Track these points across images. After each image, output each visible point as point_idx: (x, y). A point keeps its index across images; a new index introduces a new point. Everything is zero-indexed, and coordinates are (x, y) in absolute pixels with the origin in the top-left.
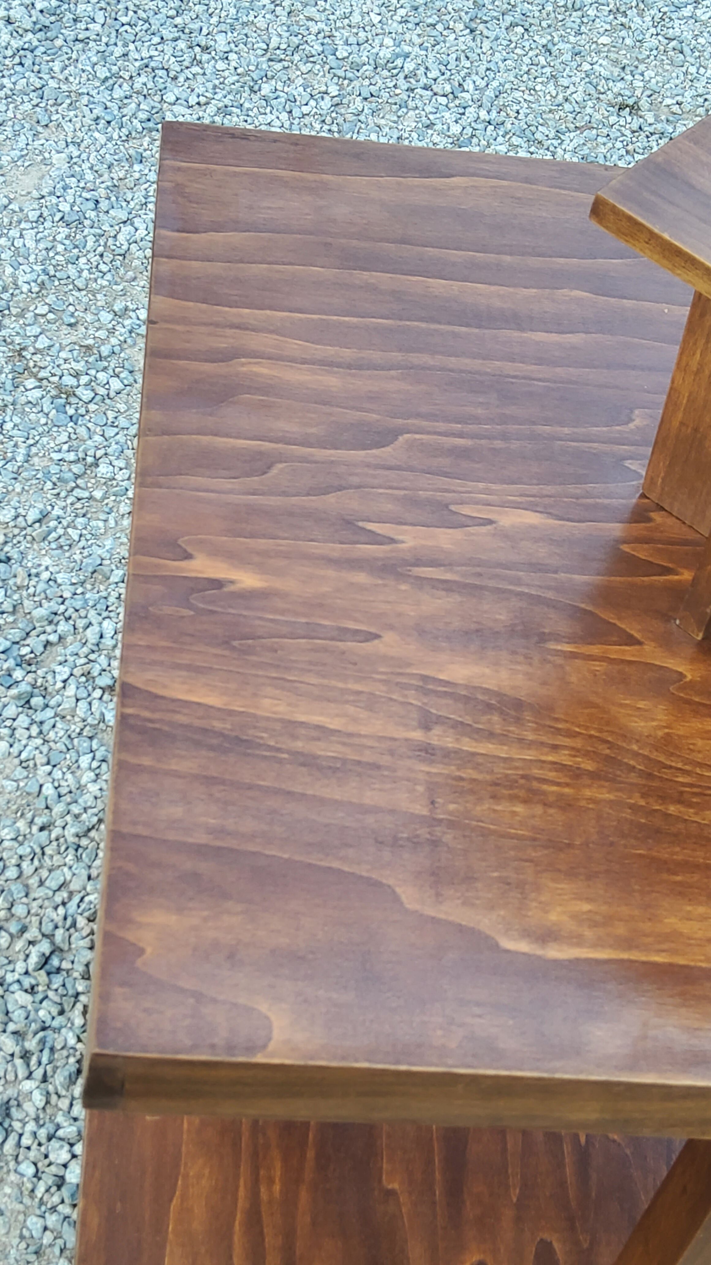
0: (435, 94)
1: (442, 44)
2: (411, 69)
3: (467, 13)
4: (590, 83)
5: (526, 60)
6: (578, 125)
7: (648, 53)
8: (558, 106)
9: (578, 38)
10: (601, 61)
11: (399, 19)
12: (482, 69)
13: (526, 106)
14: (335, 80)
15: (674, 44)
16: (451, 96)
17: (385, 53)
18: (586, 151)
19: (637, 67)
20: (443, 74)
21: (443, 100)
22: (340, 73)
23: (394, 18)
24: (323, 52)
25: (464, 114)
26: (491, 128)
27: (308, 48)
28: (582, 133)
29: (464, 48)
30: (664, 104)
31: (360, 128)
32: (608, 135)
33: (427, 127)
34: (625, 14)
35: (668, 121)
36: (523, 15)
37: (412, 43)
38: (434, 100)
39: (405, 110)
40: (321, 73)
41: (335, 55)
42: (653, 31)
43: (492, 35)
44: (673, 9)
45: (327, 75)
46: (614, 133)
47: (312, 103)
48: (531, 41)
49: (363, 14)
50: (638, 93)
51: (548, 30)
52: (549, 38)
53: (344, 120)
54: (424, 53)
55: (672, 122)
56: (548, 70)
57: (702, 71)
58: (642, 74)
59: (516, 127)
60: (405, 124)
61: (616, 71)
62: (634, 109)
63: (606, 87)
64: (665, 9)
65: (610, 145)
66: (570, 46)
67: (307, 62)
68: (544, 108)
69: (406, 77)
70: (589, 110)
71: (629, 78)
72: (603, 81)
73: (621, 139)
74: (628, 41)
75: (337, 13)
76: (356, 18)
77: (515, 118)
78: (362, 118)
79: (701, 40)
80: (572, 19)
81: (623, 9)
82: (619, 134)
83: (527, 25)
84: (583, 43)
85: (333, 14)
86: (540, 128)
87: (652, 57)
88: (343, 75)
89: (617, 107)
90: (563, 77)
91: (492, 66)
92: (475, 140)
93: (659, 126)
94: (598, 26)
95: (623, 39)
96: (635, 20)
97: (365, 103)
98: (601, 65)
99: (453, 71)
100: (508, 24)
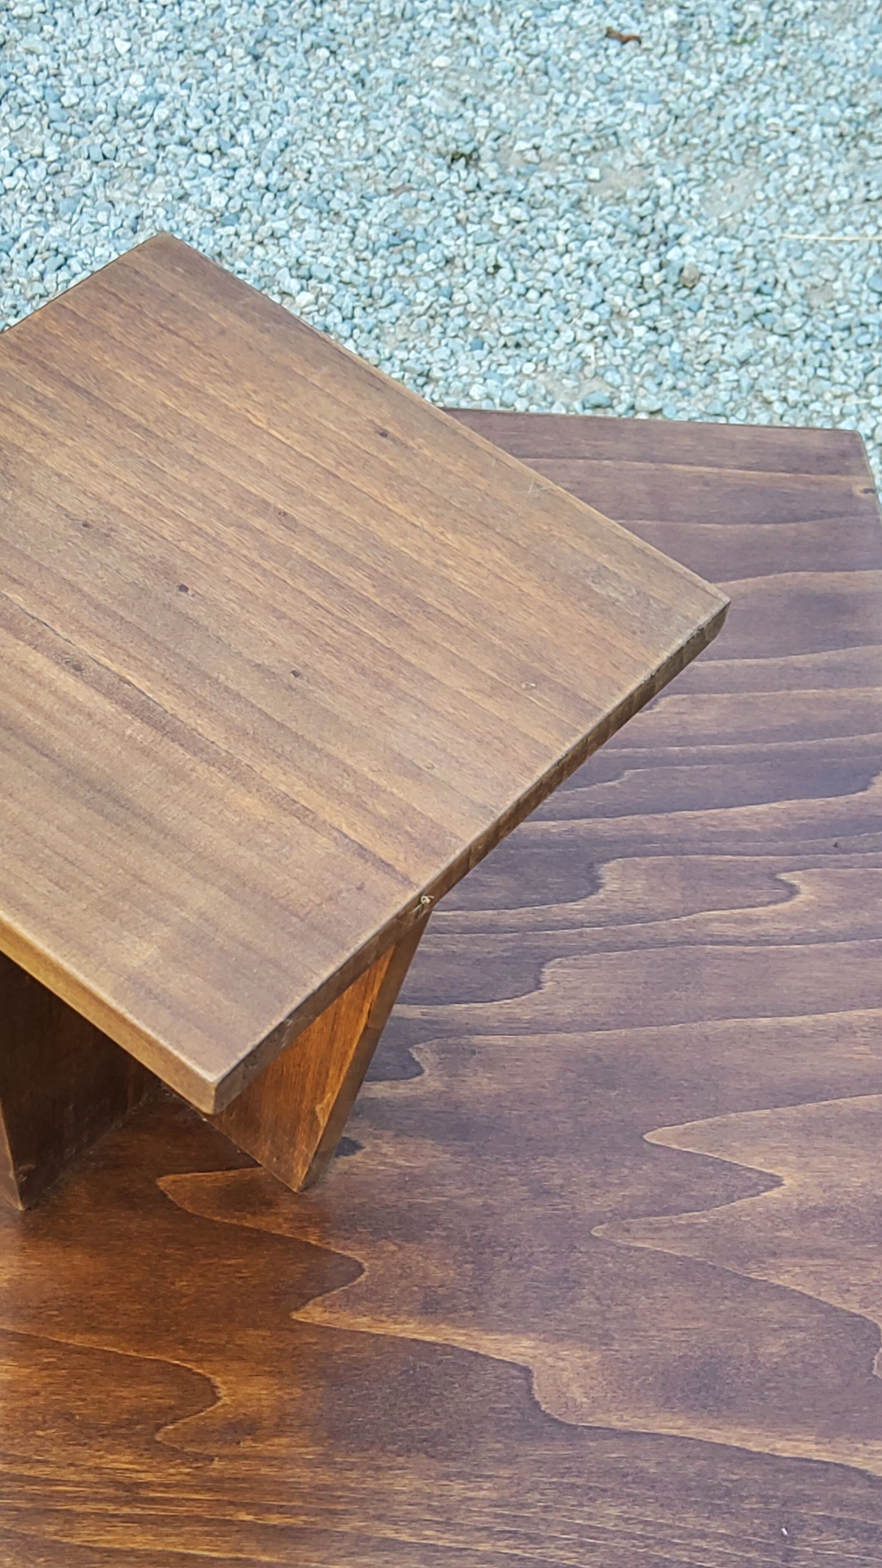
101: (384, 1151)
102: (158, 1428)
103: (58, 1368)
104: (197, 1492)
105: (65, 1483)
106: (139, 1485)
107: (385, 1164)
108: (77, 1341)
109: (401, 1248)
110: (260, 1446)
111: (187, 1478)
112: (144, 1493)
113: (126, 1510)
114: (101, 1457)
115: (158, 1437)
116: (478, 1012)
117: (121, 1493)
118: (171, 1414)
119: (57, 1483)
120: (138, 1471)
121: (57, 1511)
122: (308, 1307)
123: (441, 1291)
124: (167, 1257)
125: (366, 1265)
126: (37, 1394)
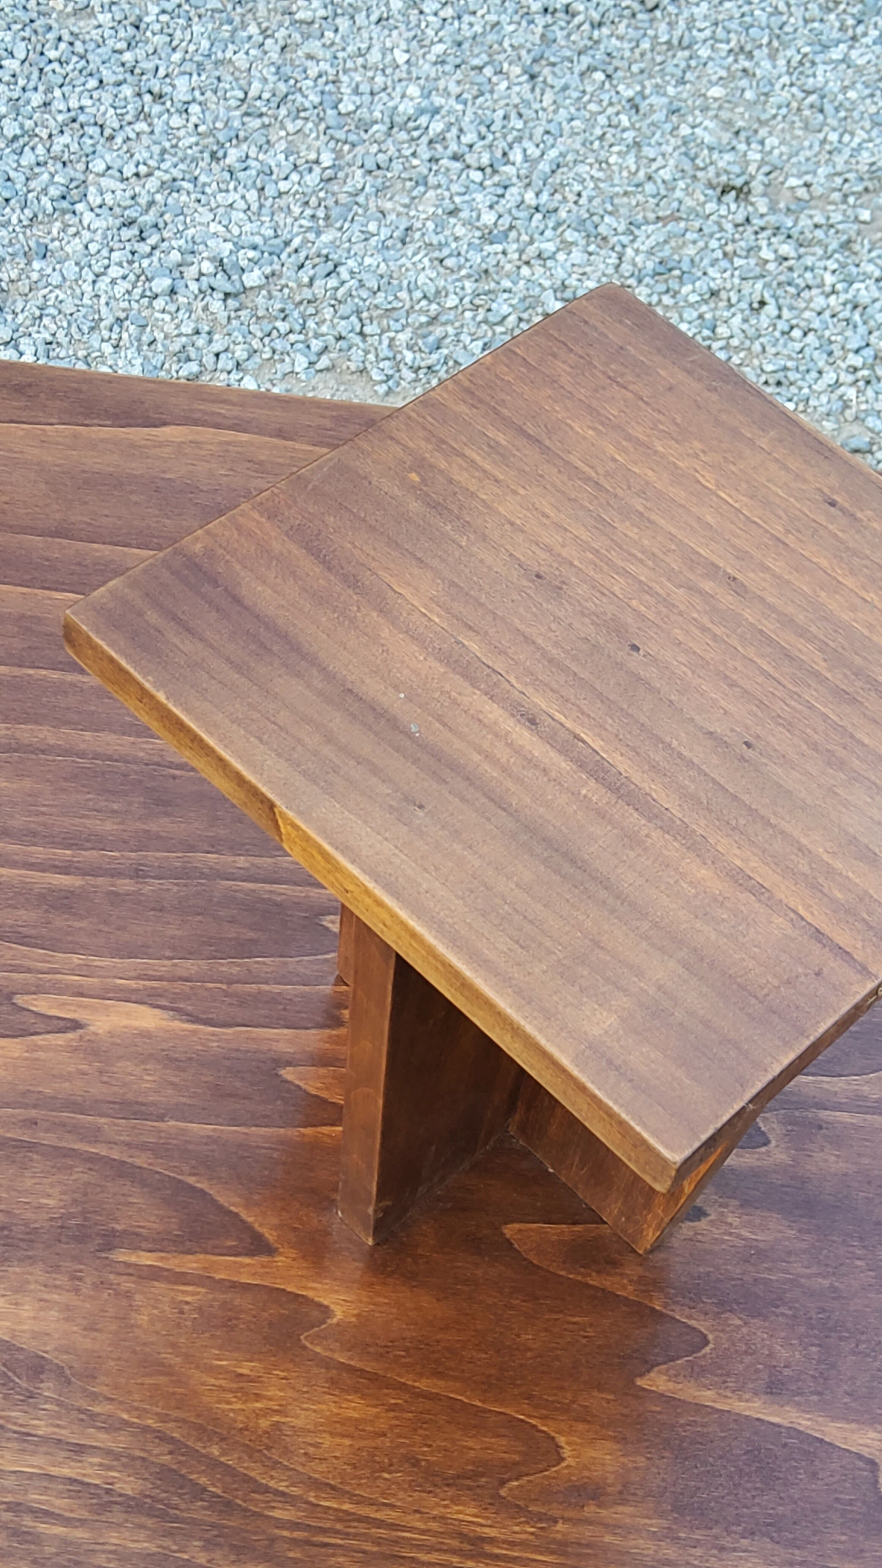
0: (468, 167)
1: (488, 96)
2: (439, 130)
3: (529, 51)
4: (686, 154)
5: (602, 120)
6: (661, 214)
7: (774, 111)
8: (637, 186)
9: (680, 89)
10: (707, 123)
11: (434, 59)
12: (539, 131)
13: (592, 185)
14: (332, 144)
15: (813, 98)
16: (489, 171)
17: (407, 108)
18: (666, 252)
19: (756, 132)
20: (484, 138)
21: (477, 176)
22: (340, 134)
23: (428, 57)
24: (321, 104)
25: (503, 196)
26: (538, 216)
27: (299, 98)
28: (664, 226)
29: (517, 100)
30: (787, 185)
31: (356, 214)
32: (701, 230)
33: (451, 213)
34: (750, 55)
35: (788, 210)
36: (609, 55)
37: (446, 93)
38: (464, 176)
39: (422, 189)
40: (314, 135)
41: (336, 107)
42: (786, 79)
43: (559, 83)
44: (818, 48)
45: (322, 137)
46: (710, 226)
47: (295, 177)
48: (613, 93)
49: (384, 51)
50: (752, 169)
51: (640, 77)
52: (638, 88)
53: (336, 202)
54: (460, 107)
55: (794, 212)
56: (629, 135)
57: (846, 138)
58: (762, 143)
59: (573, 216)
60: (420, 208)
61: (726, 136)
62: (742, 192)
63: (708, 161)
64: (807, 49)
65: (701, 244)
66: (665, 100)
67: (297, 117)
68: (617, 189)
69: (431, 142)
70: (678, 194)
71: (742, 147)
72: (706, 152)
73: (718, 235)
74: (749, 95)
75: (349, 49)
76: (374, 56)
77: (576, 203)
78: (361, 199)
79: (852, 94)
80: (675, 61)
81: (748, 48)
82: (716, 228)
83: (610, 70)
84: (685, 95)
85: (344, 49)
86: (607, 219)
87: (779, 118)
88: (343, 137)
89: (719, 190)
90: (649, 145)
91: (552, 128)
92: (513, 234)
93: (772, 219)
94: (711, 72)
95: (743, 90)
96: (762, 63)
97: (368, 178)
98: (706, 128)
99: (498, 135)
100: (584, 67)
101: (729, 1220)
102: (503, 1483)
103: (404, 1410)
104: (541, 1553)
105: (411, 1529)
106: (483, 1539)
107: (730, 1234)
108: (423, 1384)
109: (746, 1323)
110: (604, 1512)
111: (532, 1537)
112: (488, 1548)
113: (471, 1564)
114: (446, 1506)
115: (503, 1492)
116: (825, 1086)
117: (466, 1547)
118: (515, 1470)
119: (404, 1528)
120: (482, 1525)
121: (403, 1557)
122: (652, 1375)
123: (787, 1372)
124: (512, 1308)
125: (710, 1337)
126: (384, 1435)
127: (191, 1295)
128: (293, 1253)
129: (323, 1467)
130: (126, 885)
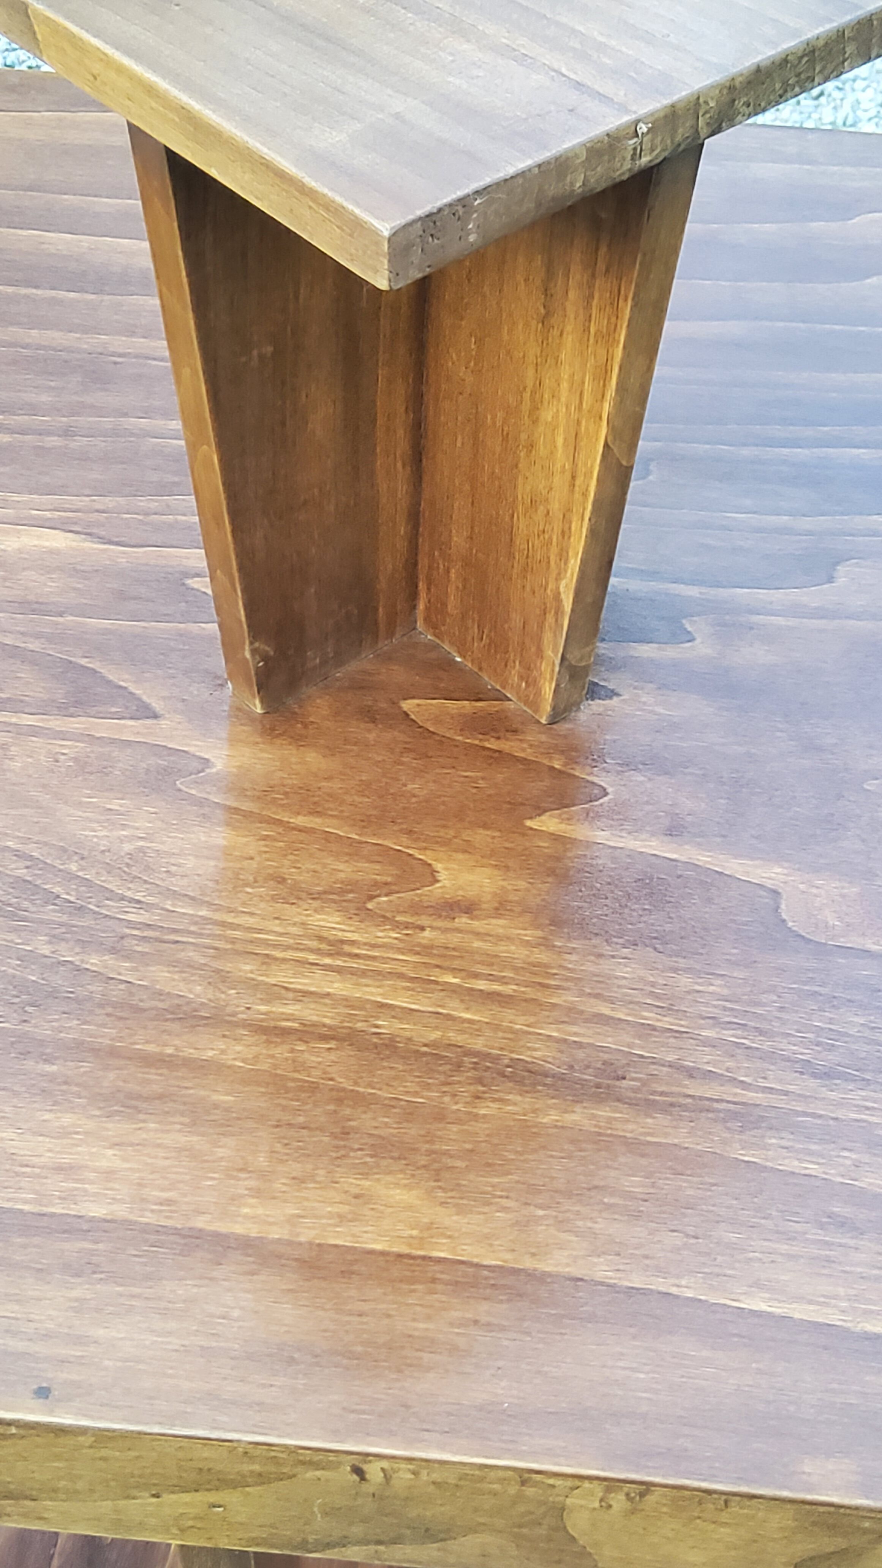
101: (644, 699)
102: (371, 898)
103: (275, 840)
104: (403, 954)
105: (268, 932)
106: (342, 942)
107: (643, 710)
108: (299, 821)
109: (650, 779)
110: (476, 924)
111: (396, 941)
112: (347, 948)
113: (327, 961)
114: (307, 915)
115: (370, 906)
116: (761, 596)
117: (323, 946)
118: (387, 888)
119: (260, 931)
120: (344, 931)
121: (256, 954)
122: (543, 818)
123: (689, 819)
124: (402, 764)
125: (610, 790)
126: (252, 858)
127: (70, 749)
128: (178, 717)
129: (185, 881)
130: (53, 441)
